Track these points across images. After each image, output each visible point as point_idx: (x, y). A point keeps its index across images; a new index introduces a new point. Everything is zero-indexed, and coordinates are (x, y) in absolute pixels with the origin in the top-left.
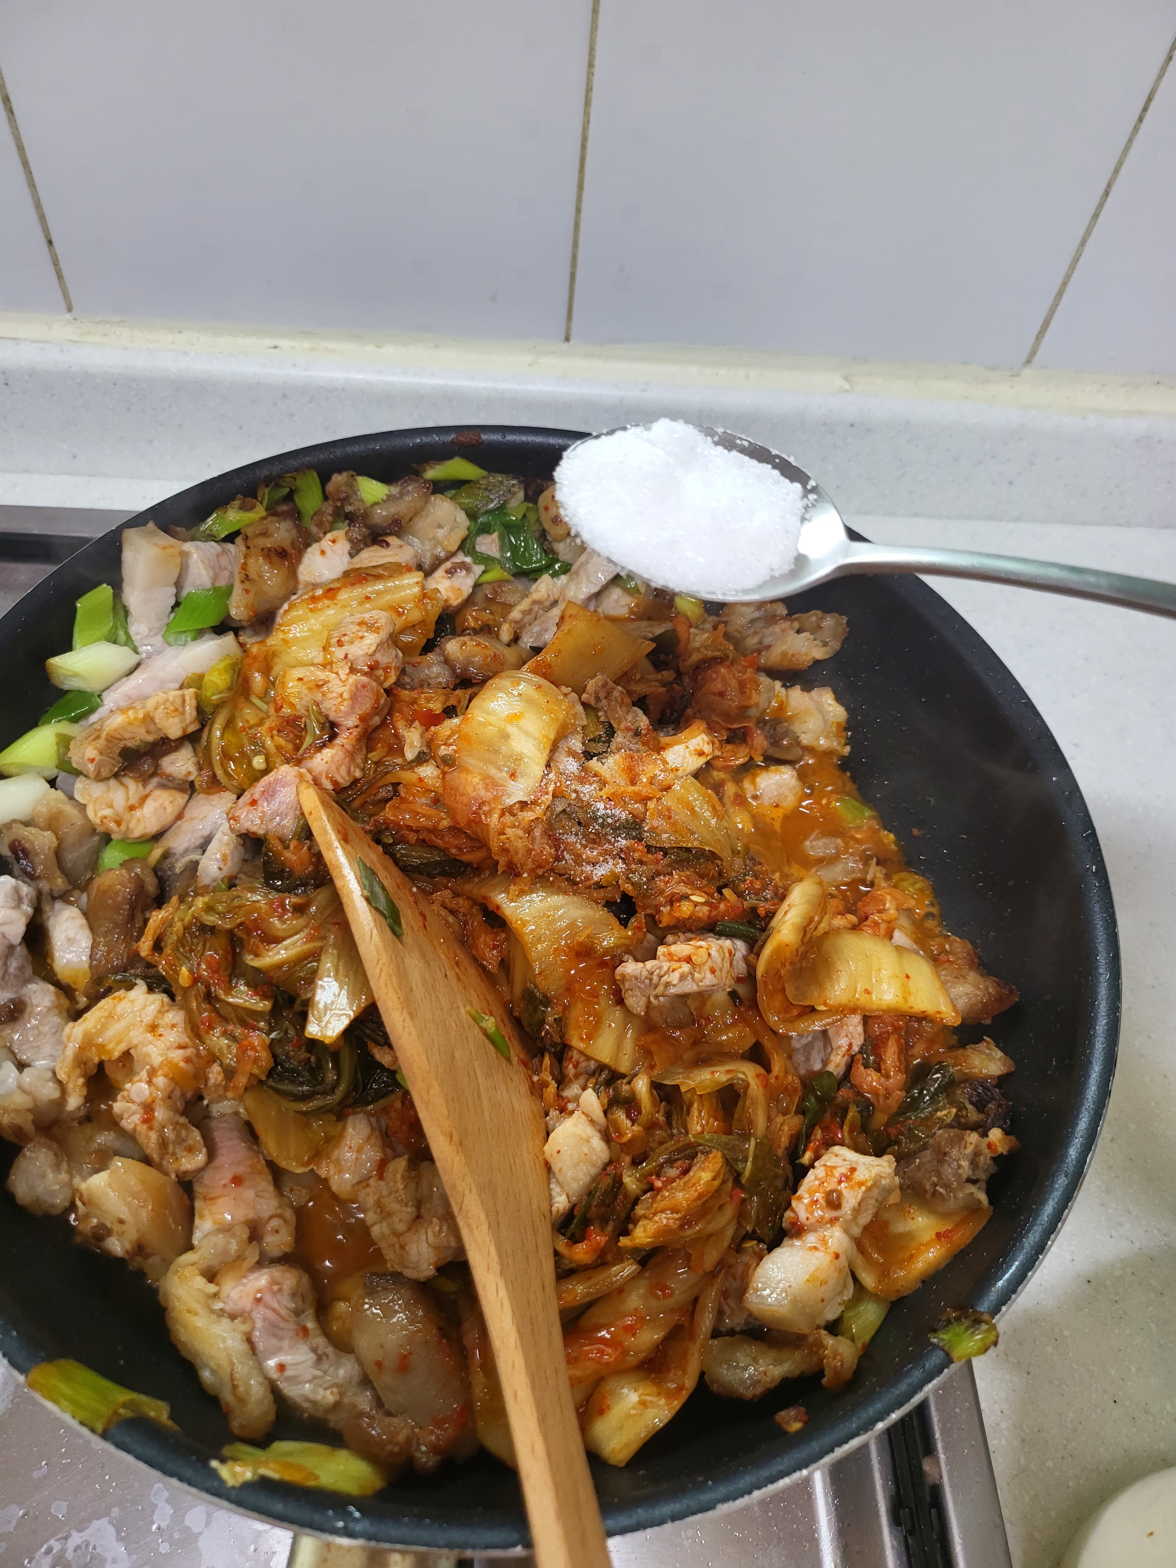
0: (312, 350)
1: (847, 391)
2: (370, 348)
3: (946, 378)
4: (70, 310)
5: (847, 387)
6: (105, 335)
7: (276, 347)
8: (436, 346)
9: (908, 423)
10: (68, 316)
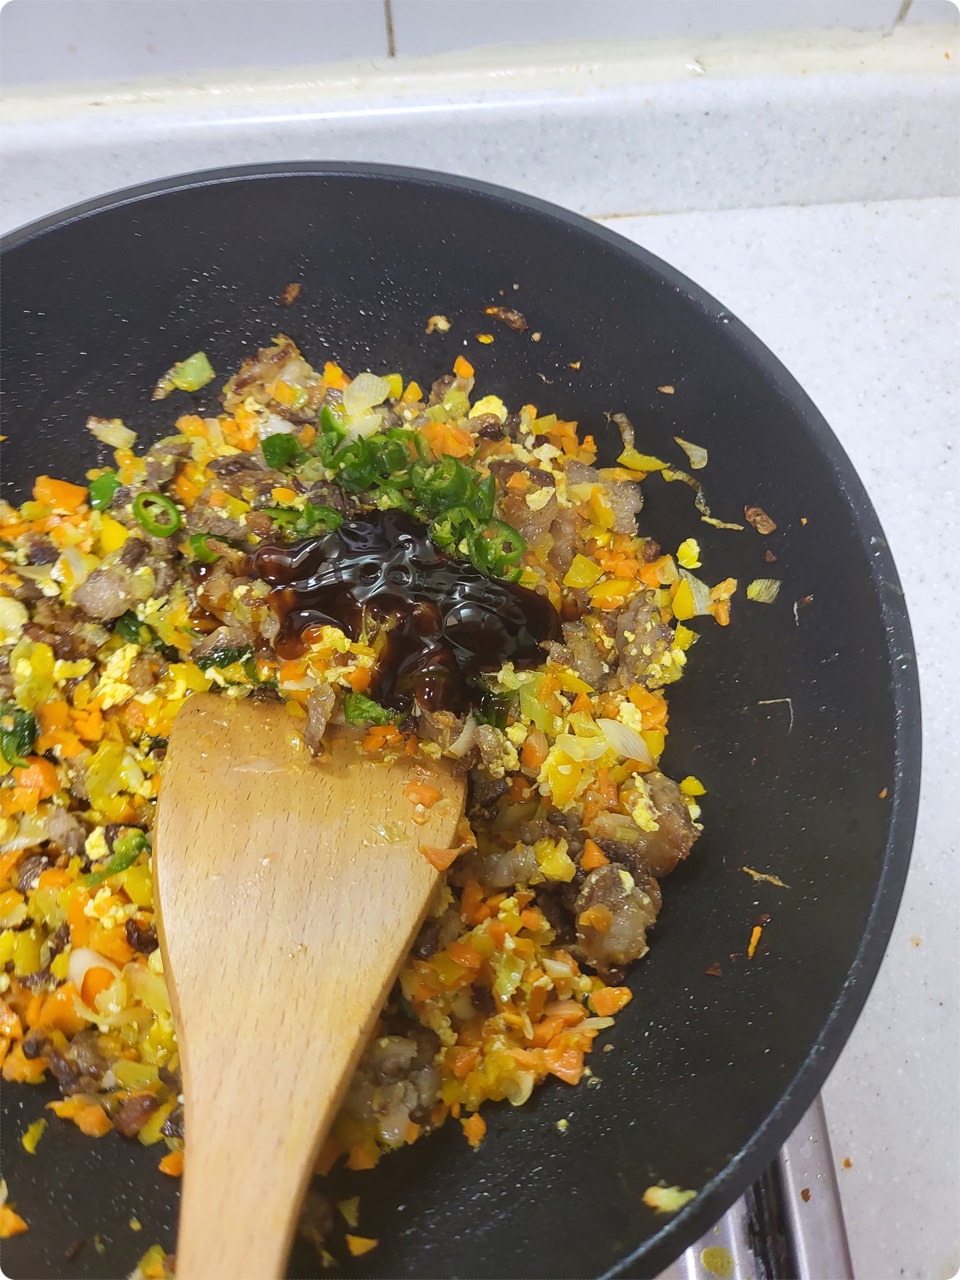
0: (135, 101)
1: (699, 75)
3: (808, 47)
9: (768, 103)
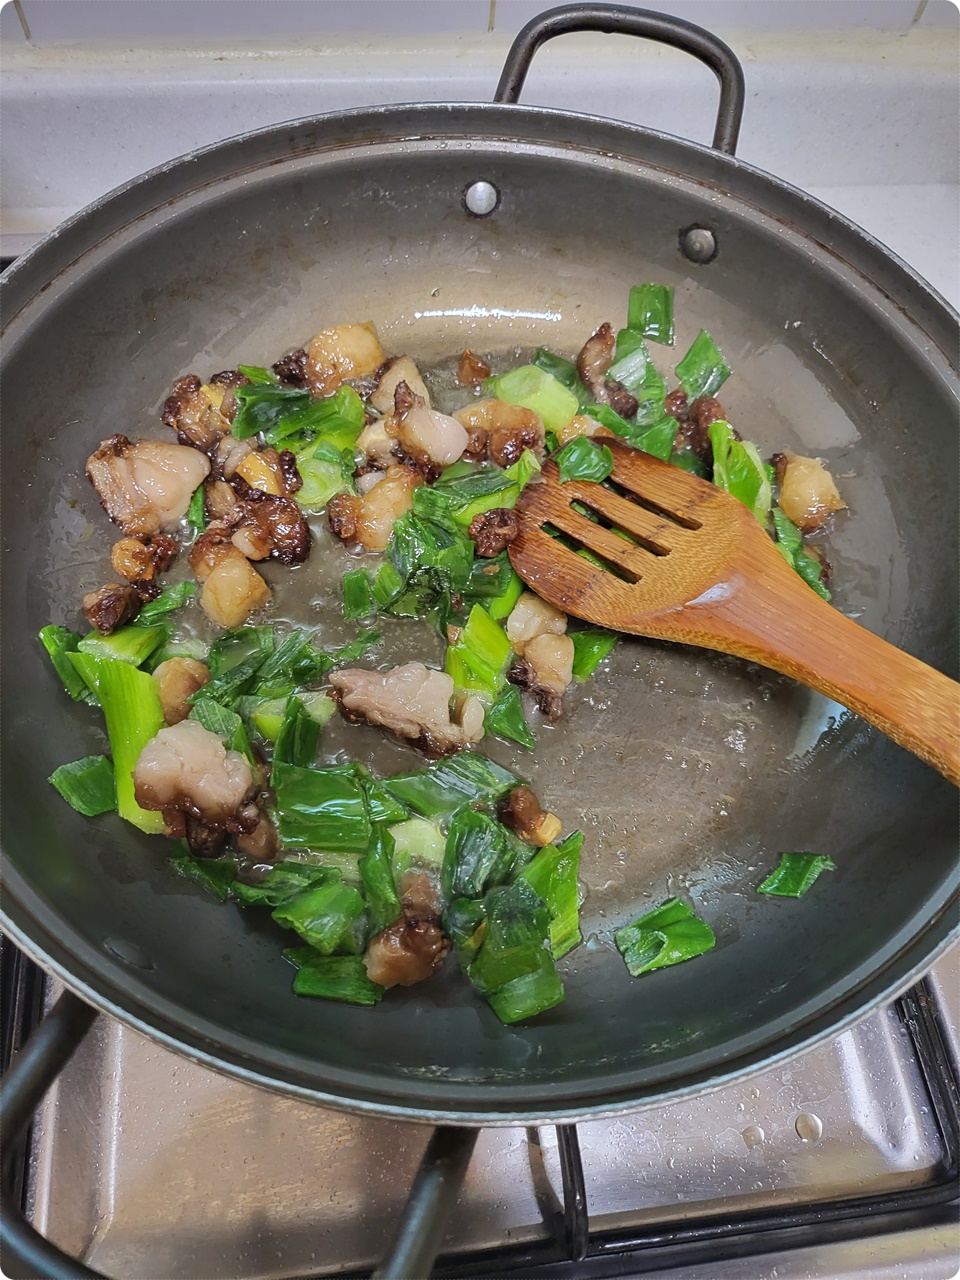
0: (255, 59)
1: (751, 60)
2: (309, 52)
3: (840, 42)
4: (28, 37)
5: (751, 57)
6: (63, 60)
7: (221, 59)
8: (369, 45)
9: (808, 87)
10: (27, 43)
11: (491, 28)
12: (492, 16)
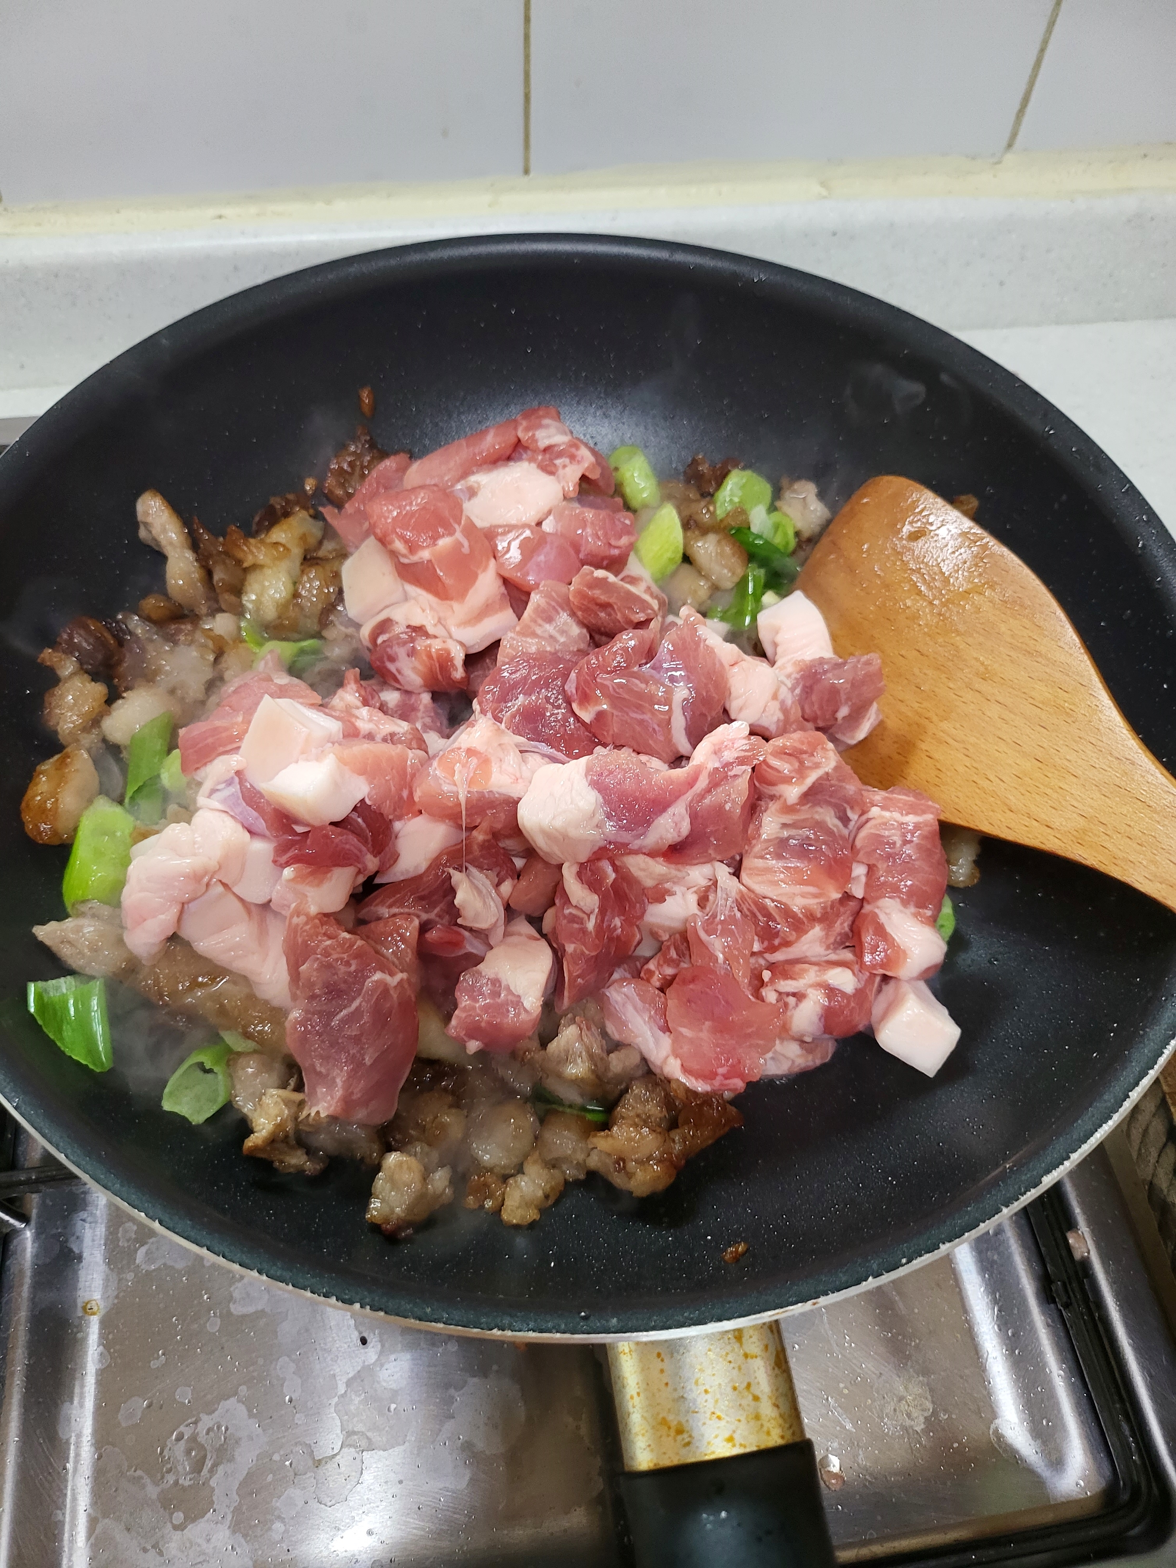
0: (259, 215)
1: (825, 197)
3: (926, 173)
9: (892, 225)
11: (526, 171)
12: (527, 159)
